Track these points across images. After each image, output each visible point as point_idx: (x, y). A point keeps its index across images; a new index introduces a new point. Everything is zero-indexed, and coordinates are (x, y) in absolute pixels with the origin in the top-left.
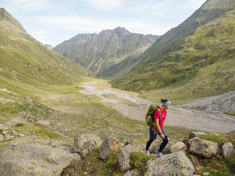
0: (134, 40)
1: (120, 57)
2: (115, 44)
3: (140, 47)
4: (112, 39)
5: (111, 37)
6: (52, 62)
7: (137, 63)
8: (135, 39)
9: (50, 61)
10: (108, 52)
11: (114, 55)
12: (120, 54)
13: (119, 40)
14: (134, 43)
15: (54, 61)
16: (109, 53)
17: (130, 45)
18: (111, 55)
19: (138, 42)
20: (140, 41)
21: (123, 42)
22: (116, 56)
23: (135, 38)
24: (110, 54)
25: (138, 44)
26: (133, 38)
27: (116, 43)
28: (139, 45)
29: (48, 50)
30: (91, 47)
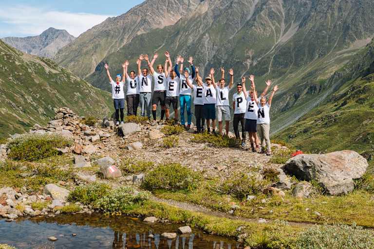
0: (336, 14)
1: (284, 73)
2: (273, 28)
3: (353, 40)
4: (262, 13)
5: (259, 6)
6: (23, 103)
7: (324, 98)
8: (339, 12)
9: (14, 101)
10: (248, 57)
11: (267, 68)
12: (286, 66)
13: (288, 14)
14: (335, 27)
15: (34, 99)
16: (249, 62)
17: (320, 31)
18: (256, 66)
19: (349, 21)
20: (354, 19)
21: (298, 23)
22: (273, 72)
23: (340, 9)
24: (255, 63)
25: (348, 28)
26: (333, 9)
27: (277, 24)
28: (350, 32)
29: (17, 63)
30: (190, 41)
